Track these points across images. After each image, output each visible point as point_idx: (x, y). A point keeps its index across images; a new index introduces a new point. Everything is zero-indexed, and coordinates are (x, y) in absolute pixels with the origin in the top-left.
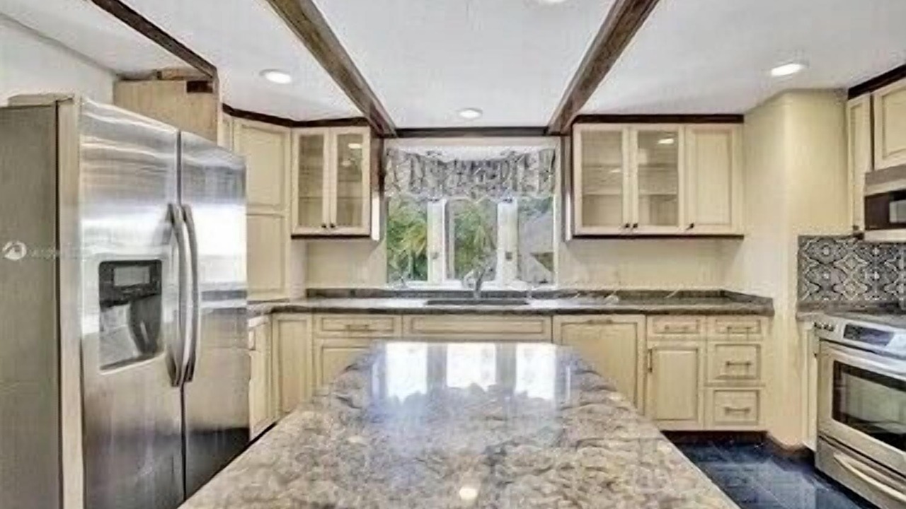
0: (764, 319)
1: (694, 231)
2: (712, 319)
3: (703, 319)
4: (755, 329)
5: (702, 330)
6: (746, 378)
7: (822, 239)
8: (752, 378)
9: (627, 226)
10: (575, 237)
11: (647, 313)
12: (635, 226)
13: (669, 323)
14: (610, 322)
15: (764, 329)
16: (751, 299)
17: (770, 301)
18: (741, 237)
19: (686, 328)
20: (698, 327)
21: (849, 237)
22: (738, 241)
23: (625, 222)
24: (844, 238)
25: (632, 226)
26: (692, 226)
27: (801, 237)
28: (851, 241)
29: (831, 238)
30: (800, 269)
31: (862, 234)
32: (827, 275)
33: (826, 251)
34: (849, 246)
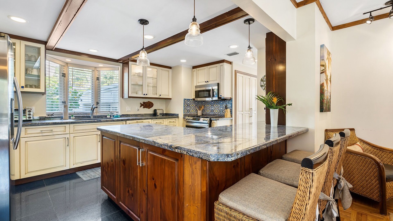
0: (177, 119)
1: (161, 97)
2: (166, 120)
3: (164, 120)
5: (164, 123)
7: (188, 99)
9: (144, 94)
10: (129, 97)
11: (152, 119)
12: (147, 94)
13: (157, 121)
15: (177, 122)
16: (173, 115)
17: (178, 115)
18: (171, 99)
19: (161, 122)
20: (163, 122)
23: (144, 93)
24: (191, 100)
25: (145, 94)
26: (160, 95)
27: (184, 99)
28: (192, 100)
29: (189, 100)
30: (184, 107)
31: (194, 99)
32: (188, 108)
33: (188, 103)
34: (192, 101)
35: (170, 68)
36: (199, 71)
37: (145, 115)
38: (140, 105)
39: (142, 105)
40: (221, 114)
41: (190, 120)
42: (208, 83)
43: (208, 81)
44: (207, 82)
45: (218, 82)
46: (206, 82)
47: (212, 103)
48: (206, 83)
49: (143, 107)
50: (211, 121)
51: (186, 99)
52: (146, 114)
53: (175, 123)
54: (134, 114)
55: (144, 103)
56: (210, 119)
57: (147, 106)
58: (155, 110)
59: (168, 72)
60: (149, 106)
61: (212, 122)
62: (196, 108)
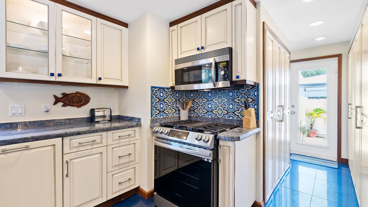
0: (137, 129)
1: (101, 82)
2: (110, 133)
3: (104, 134)
4: (133, 135)
5: (104, 141)
6: (129, 162)
7: (160, 88)
8: (132, 161)
9: (53, 75)
11: (62, 136)
12: (60, 75)
13: (81, 140)
14: (27, 148)
15: (137, 135)
16: (131, 119)
17: (139, 119)
18: (127, 87)
19: (94, 141)
20: (101, 139)
21: (169, 88)
22: (126, 89)
23: (52, 72)
24: (167, 88)
25: (56, 75)
26: (100, 79)
27: (152, 87)
28: (170, 90)
29: (163, 88)
30: (152, 103)
31: (172, 88)
32: (162, 106)
33: (162, 94)
34: (170, 92)
35: (126, 25)
36: (183, 29)
37: (68, 122)
38: (54, 100)
39: (57, 100)
40: (231, 118)
41: (163, 136)
42: (203, 51)
43: (203, 45)
44: (202, 48)
45: (230, 46)
46: (198, 49)
47: (210, 95)
48: (198, 52)
49: (61, 104)
50: (217, 141)
51: (156, 88)
52: (69, 119)
53: (132, 137)
54: (34, 122)
55: (64, 95)
56: (215, 137)
57: (73, 102)
58: (92, 111)
59: (118, 32)
60: (78, 103)
61: (221, 143)
62: (178, 105)
